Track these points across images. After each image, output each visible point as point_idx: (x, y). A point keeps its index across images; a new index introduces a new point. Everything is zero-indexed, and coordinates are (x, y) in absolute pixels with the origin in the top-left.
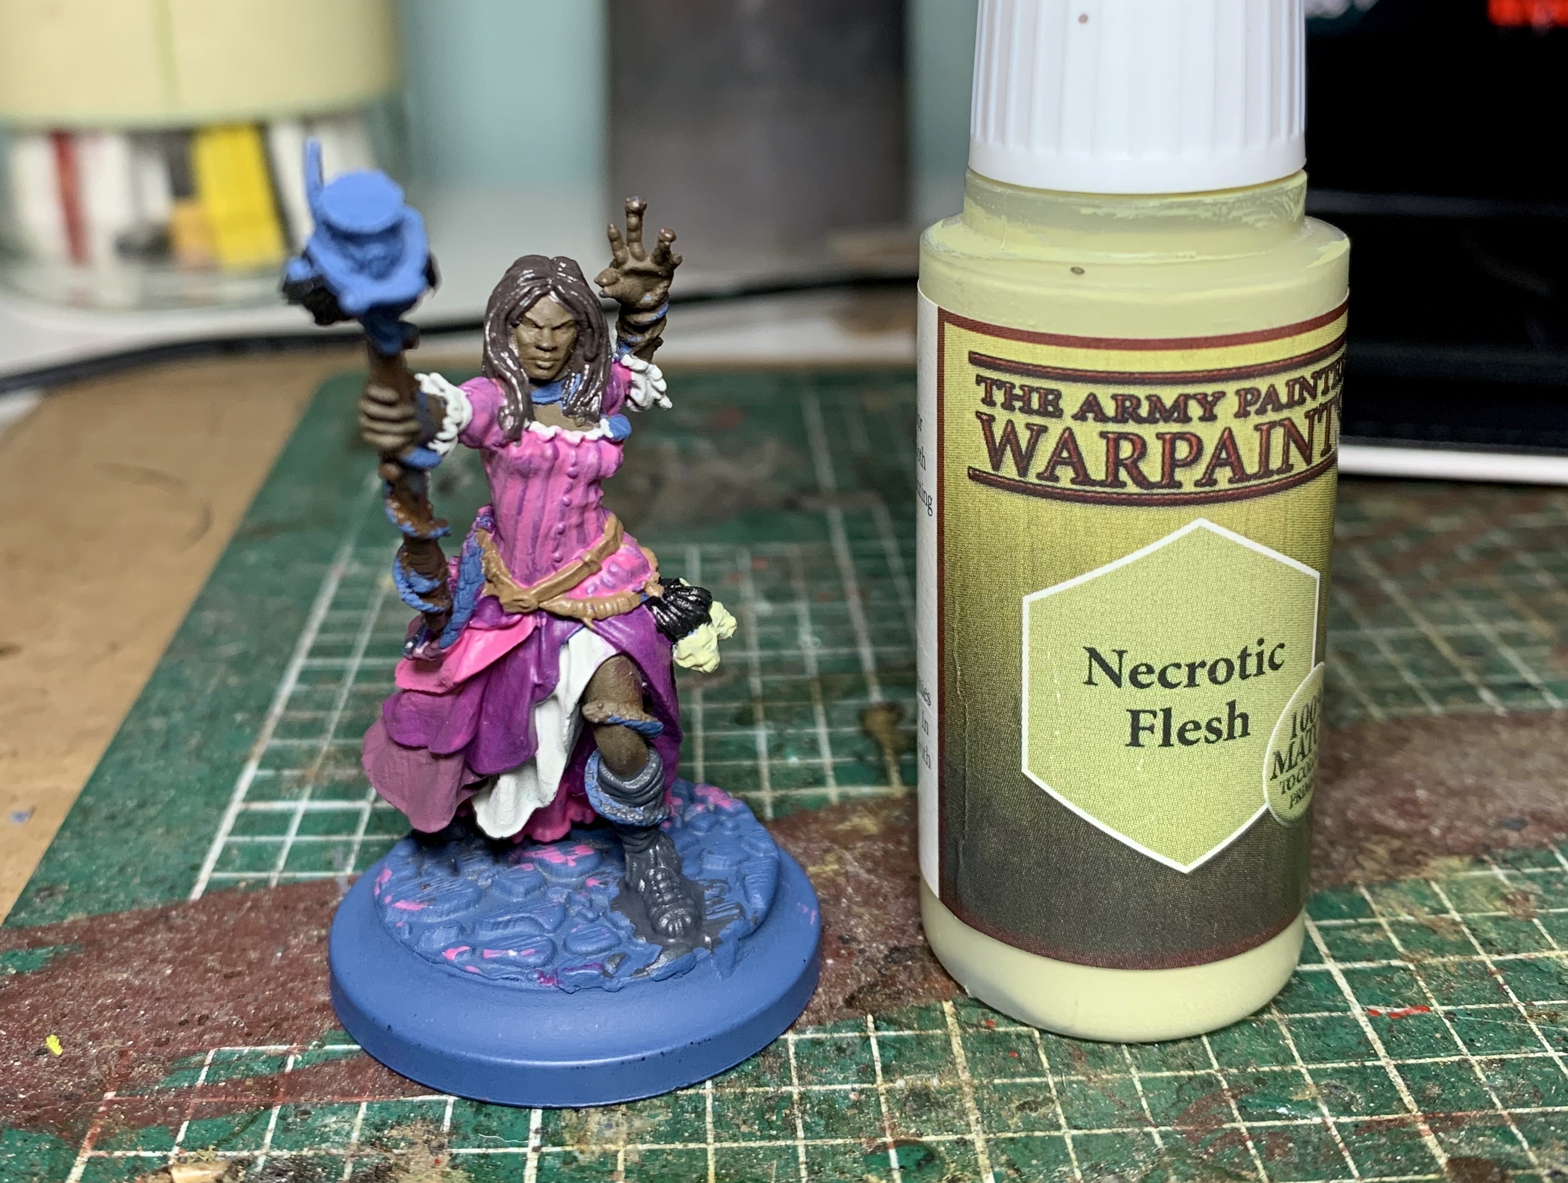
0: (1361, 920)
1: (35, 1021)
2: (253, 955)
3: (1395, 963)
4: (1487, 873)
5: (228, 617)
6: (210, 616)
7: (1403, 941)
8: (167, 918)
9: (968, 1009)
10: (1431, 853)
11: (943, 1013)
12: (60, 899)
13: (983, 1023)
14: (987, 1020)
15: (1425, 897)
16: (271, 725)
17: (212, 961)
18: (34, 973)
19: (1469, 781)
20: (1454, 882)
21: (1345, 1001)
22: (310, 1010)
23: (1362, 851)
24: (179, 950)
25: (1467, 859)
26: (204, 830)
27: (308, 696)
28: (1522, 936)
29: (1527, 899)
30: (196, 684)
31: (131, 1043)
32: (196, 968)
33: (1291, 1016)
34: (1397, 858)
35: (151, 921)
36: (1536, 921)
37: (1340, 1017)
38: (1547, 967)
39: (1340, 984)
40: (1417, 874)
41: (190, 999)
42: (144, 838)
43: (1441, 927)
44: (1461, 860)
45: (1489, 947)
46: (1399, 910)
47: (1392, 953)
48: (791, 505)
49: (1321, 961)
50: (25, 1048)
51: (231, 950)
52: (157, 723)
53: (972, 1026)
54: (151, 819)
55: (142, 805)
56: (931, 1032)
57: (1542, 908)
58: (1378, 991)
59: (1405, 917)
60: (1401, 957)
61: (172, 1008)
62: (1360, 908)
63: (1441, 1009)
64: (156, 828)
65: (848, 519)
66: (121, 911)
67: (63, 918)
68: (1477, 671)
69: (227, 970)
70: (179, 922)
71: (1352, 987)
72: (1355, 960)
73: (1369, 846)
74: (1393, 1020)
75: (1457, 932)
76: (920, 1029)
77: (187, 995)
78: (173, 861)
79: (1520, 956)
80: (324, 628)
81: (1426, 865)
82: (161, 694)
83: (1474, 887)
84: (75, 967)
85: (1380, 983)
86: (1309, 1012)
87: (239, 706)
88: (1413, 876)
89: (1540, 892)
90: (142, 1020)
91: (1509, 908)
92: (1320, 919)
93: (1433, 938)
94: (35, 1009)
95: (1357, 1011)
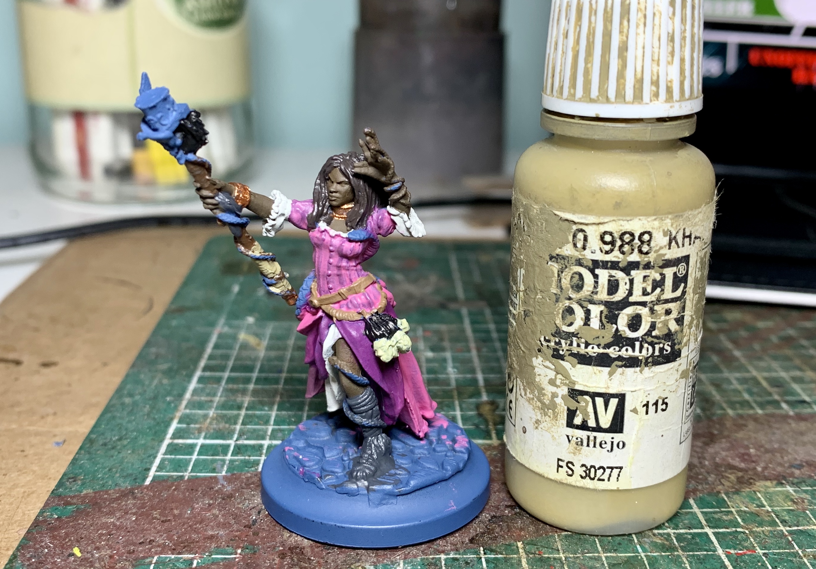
0: (722, 509)
1: (67, 540)
2: (176, 512)
3: (738, 530)
4: (784, 489)
5: (163, 351)
6: (153, 350)
7: (743, 520)
8: (133, 493)
9: (530, 546)
10: (757, 479)
11: (517, 547)
12: (79, 482)
13: (537, 552)
14: (539, 551)
15: (754, 500)
16: (184, 403)
17: (156, 514)
18: (66, 518)
19: (776, 446)
20: (768, 493)
21: (715, 547)
22: (205, 539)
23: (723, 477)
24: (139, 509)
25: (775, 482)
26: (151, 452)
27: (203, 390)
28: (801, 519)
29: (803, 502)
30: (147, 383)
31: (115, 552)
32: (148, 517)
33: (688, 553)
34: (740, 481)
35: (125, 494)
36: (808, 512)
37: (712, 554)
38: (812, 533)
39: (712, 539)
40: (750, 488)
41: (145, 532)
42: (121, 456)
43: (762, 514)
44: (772, 483)
45: (784, 524)
46: (741, 506)
47: (737, 525)
48: (443, 306)
49: (702, 528)
50: (62, 553)
51: (165, 509)
52: (127, 400)
53: (532, 553)
54: (124, 446)
55: (120, 439)
56: (511, 556)
57: (811, 506)
58: (731, 543)
59: (744, 508)
60: (742, 527)
61: (136, 536)
62: (722, 503)
63: (761, 552)
64: (128, 450)
65: (470, 314)
66: (110, 490)
67: (81, 492)
68: (779, 394)
69: (162, 519)
70: (139, 495)
71: (718, 541)
72: (720, 528)
73: (727, 475)
74: (738, 556)
75: (769, 516)
76: (506, 555)
77: (143, 530)
78: (136, 466)
79: (800, 528)
80: (211, 357)
81: (755, 484)
82: (129, 386)
83: (778, 495)
84: (87, 515)
85: (731, 539)
86: (697, 551)
87: (169, 394)
88: (748, 490)
89: (810, 499)
90: (121, 541)
91: (795, 505)
92: (702, 508)
93: (758, 519)
94: (67, 535)
95: (720, 551)
